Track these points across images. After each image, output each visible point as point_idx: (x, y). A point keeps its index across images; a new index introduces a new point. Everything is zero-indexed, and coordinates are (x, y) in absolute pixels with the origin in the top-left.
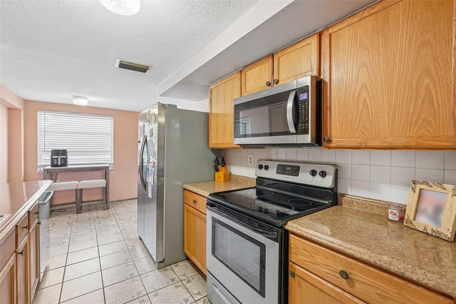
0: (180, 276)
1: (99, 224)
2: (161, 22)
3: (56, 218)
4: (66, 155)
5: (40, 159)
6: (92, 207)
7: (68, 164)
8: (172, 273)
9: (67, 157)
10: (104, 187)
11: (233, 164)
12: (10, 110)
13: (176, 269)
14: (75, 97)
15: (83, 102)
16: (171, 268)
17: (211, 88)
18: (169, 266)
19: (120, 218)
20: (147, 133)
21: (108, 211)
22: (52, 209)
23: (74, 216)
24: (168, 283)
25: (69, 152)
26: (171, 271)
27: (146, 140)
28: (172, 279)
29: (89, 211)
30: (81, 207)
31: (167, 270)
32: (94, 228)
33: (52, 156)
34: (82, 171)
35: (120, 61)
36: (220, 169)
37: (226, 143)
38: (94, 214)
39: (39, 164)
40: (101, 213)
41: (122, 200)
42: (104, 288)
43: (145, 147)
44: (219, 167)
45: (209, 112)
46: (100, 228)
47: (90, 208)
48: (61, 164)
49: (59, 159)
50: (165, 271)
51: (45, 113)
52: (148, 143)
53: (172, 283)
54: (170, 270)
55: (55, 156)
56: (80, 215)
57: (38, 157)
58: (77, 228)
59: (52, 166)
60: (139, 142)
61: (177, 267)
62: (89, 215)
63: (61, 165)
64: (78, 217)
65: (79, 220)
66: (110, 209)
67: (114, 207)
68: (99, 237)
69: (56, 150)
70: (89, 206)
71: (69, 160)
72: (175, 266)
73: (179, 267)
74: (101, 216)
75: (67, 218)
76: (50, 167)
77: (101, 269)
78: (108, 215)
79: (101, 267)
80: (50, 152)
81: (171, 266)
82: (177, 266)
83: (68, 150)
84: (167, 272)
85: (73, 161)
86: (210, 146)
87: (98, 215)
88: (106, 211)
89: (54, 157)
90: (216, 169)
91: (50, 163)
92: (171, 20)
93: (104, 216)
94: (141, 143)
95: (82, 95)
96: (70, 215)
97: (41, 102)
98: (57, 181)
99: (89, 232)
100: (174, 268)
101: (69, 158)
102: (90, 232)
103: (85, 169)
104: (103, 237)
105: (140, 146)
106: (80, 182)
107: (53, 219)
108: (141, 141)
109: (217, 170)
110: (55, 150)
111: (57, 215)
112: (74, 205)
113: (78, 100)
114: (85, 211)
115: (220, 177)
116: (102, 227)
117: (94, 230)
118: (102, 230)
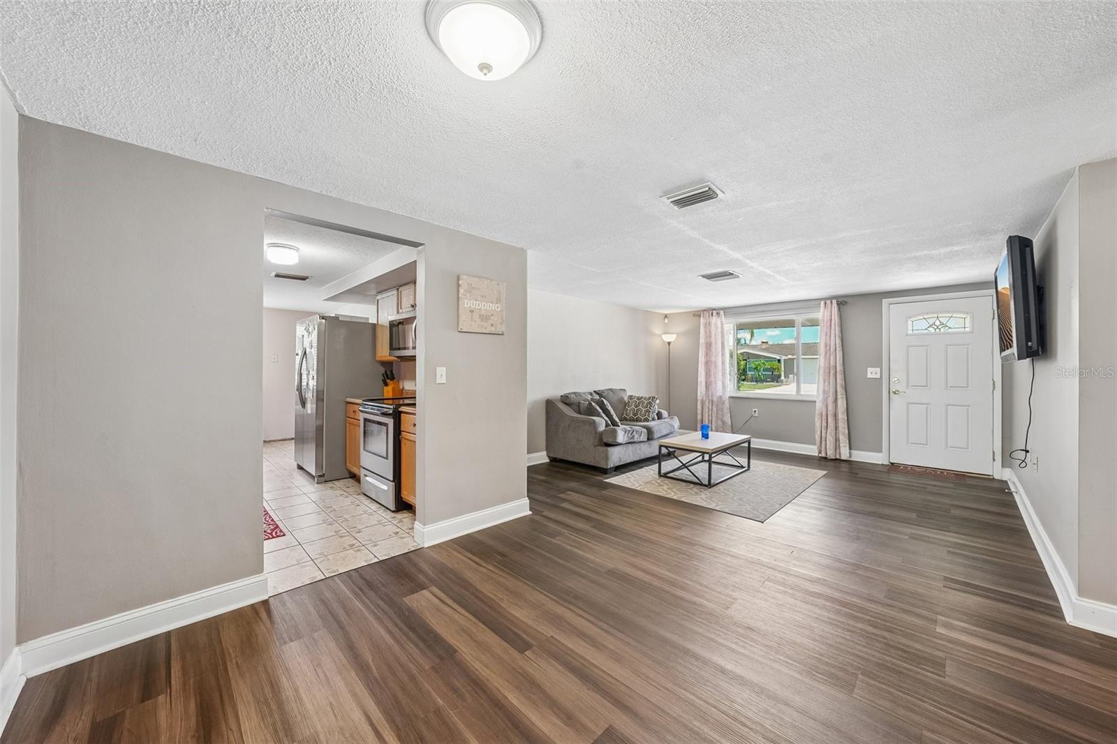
11: (405, 379)
20: (307, 345)
27: (305, 353)
35: (277, 271)
36: (389, 383)
37: (384, 356)
41: (270, 441)
43: (304, 359)
44: (388, 381)
45: (376, 322)
52: (308, 356)
60: (297, 354)
86: (377, 359)
90: (384, 383)
94: (299, 357)
105: (298, 359)
108: (300, 354)
109: (386, 385)
115: (388, 392)
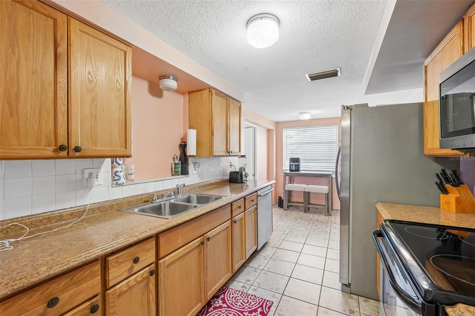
0: (363, 314)
1: (315, 226)
2: (312, 28)
3: (291, 212)
4: (299, 163)
5: (285, 165)
6: (318, 211)
7: (300, 170)
8: (356, 304)
9: (300, 164)
10: (326, 194)
12: (269, 130)
13: (362, 304)
14: (301, 113)
15: (307, 117)
16: (358, 299)
17: (426, 64)
18: (357, 296)
19: (335, 227)
21: (329, 218)
22: (289, 204)
23: (302, 214)
24: (345, 311)
25: (301, 160)
26: (356, 302)
28: (352, 310)
29: (314, 213)
30: (309, 208)
31: (352, 298)
32: (309, 228)
33: (290, 162)
34: (309, 176)
35: (309, 75)
36: (449, 190)
37: (435, 148)
38: (316, 217)
39: (284, 169)
40: (322, 218)
42: (291, 278)
44: (448, 186)
46: (314, 229)
47: (316, 211)
48: (295, 169)
49: (294, 165)
50: (349, 297)
51: (287, 130)
53: (349, 313)
54: (355, 300)
55: (292, 162)
56: (306, 214)
57: (283, 163)
58: (299, 223)
59: (290, 171)
61: (364, 303)
62: (312, 216)
63: (295, 171)
64: (304, 215)
65: (303, 218)
66: (332, 216)
67: (336, 215)
68: (309, 237)
69: (294, 158)
70: (317, 209)
71: (301, 167)
72: (364, 300)
73: (368, 304)
74: (321, 220)
75: (297, 214)
76: (289, 172)
77: (296, 263)
78: (327, 221)
79: (297, 261)
80: (289, 160)
81: (359, 297)
82: (366, 301)
83: (300, 158)
84: (350, 300)
85: (304, 167)
86: (426, 152)
87: (319, 218)
88: (327, 217)
89: (291, 164)
91: (289, 169)
92: (318, 20)
93: (323, 220)
95: (305, 111)
96: (299, 212)
97: (284, 122)
98: (295, 183)
99: (304, 230)
100: (361, 302)
101: (301, 165)
102: (306, 230)
103: (311, 175)
104: (312, 238)
106: (308, 186)
107: (289, 212)
109: (445, 191)
110: (292, 158)
111: (292, 210)
112: (303, 205)
113: (303, 116)
114: (311, 213)
115: (448, 203)
116: (316, 230)
117: (309, 230)
118: (314, 232)
